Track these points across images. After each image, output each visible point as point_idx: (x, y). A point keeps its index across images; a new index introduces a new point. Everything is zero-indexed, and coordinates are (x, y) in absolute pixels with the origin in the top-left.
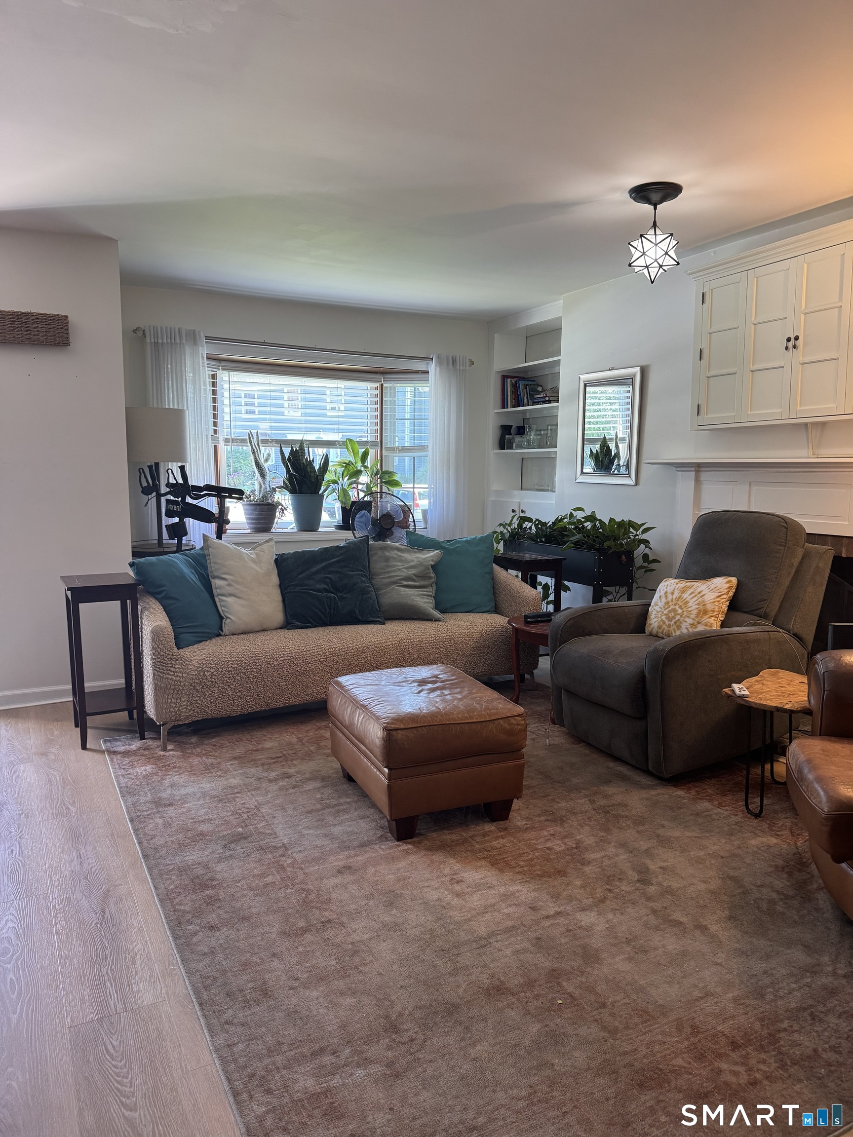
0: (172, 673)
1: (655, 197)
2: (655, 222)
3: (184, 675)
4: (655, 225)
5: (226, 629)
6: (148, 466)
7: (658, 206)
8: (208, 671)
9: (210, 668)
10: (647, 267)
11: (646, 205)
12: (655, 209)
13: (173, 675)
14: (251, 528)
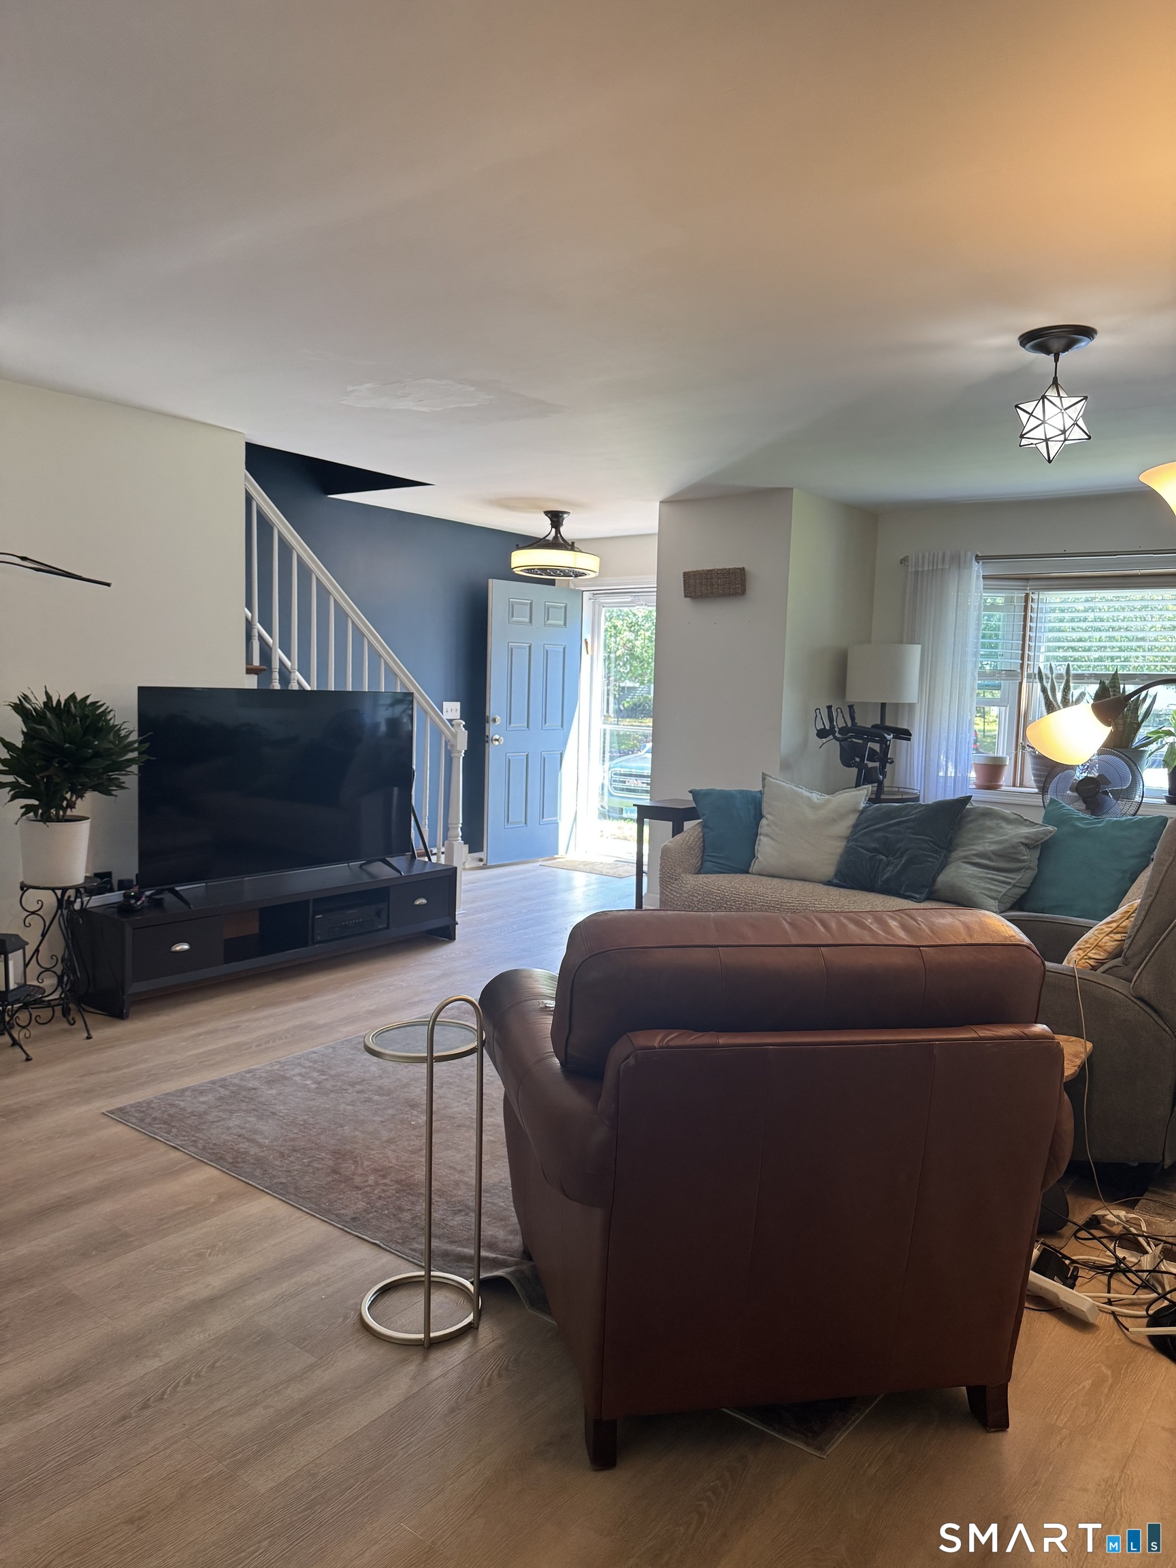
0: (669, 890)
1: (1055, 344)
2: (1055, 379)
3: (678, 895)
4: (1055, 383)
5: (755, 867)
6: (849, 706)
7: (1062, 356)
8: (697, 897)
9: (698, 894)
10: (1047, 440)
11: (1043, 356)
12: (1056, 360)
13: (670, 892)
14: (1038, 788)
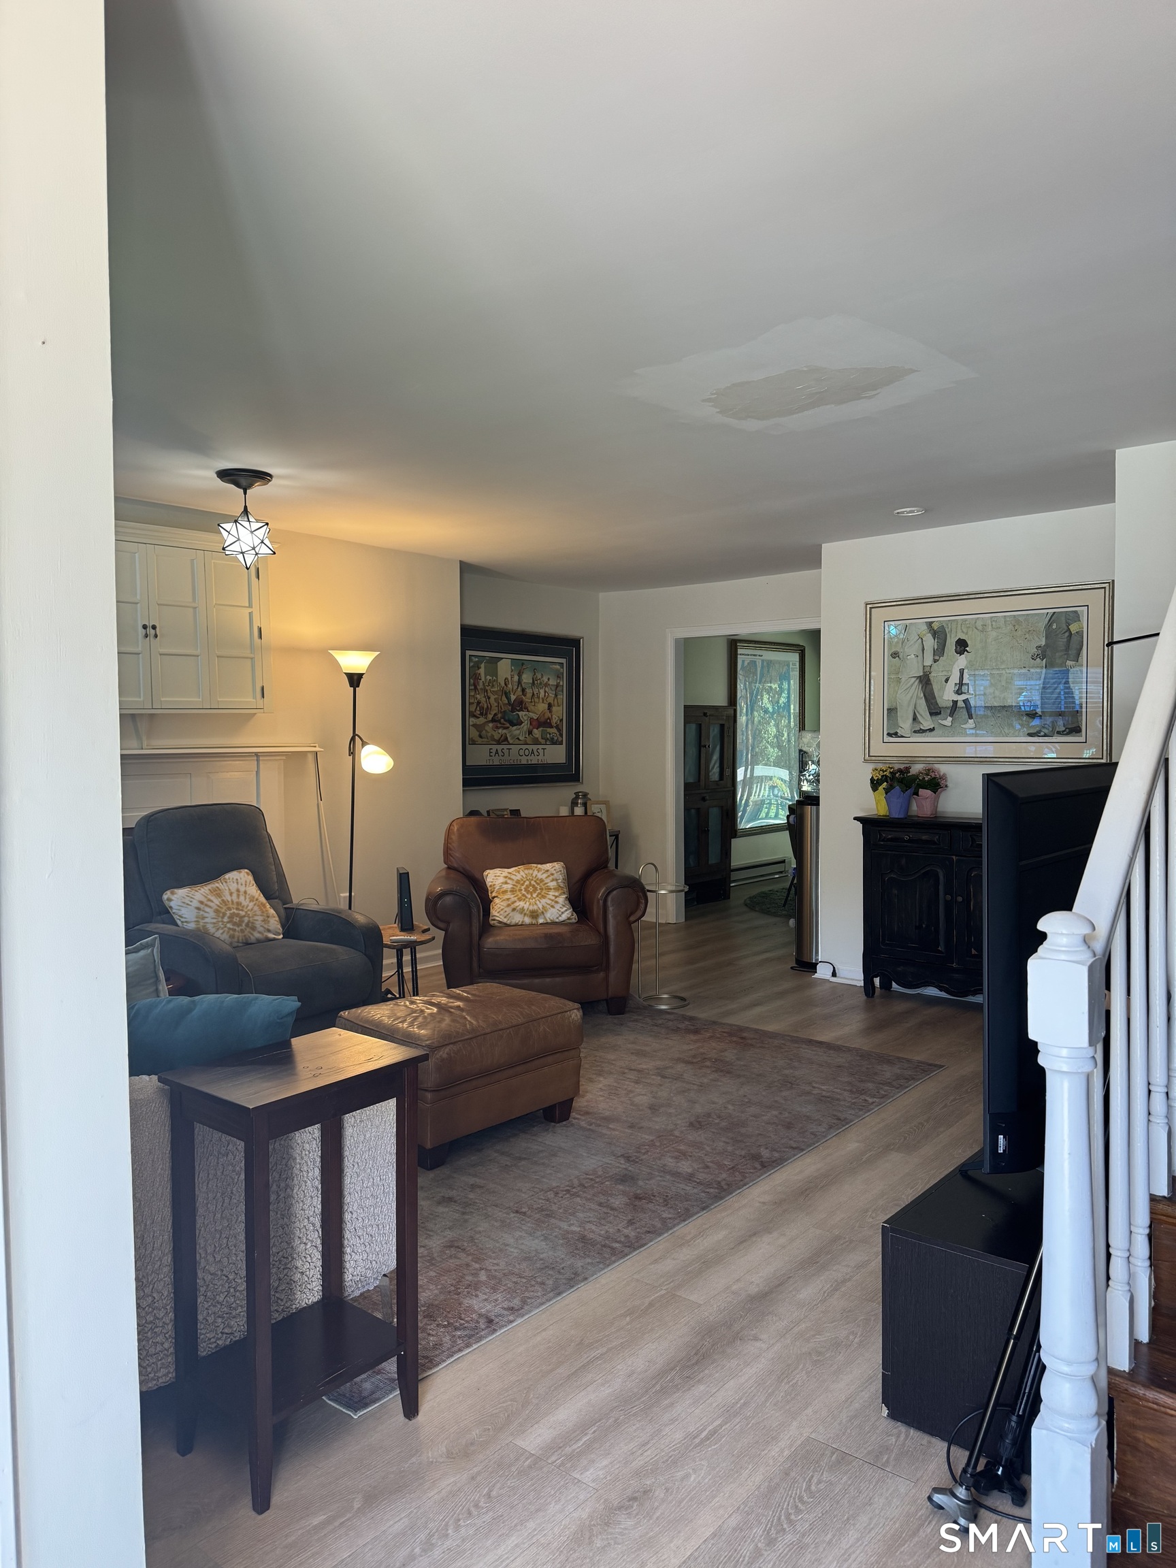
1: (243, 482)
2: (245, 508)
4: (245, 511)
7: (248, 490)
11: (235, 489)
12: (245, 493)
